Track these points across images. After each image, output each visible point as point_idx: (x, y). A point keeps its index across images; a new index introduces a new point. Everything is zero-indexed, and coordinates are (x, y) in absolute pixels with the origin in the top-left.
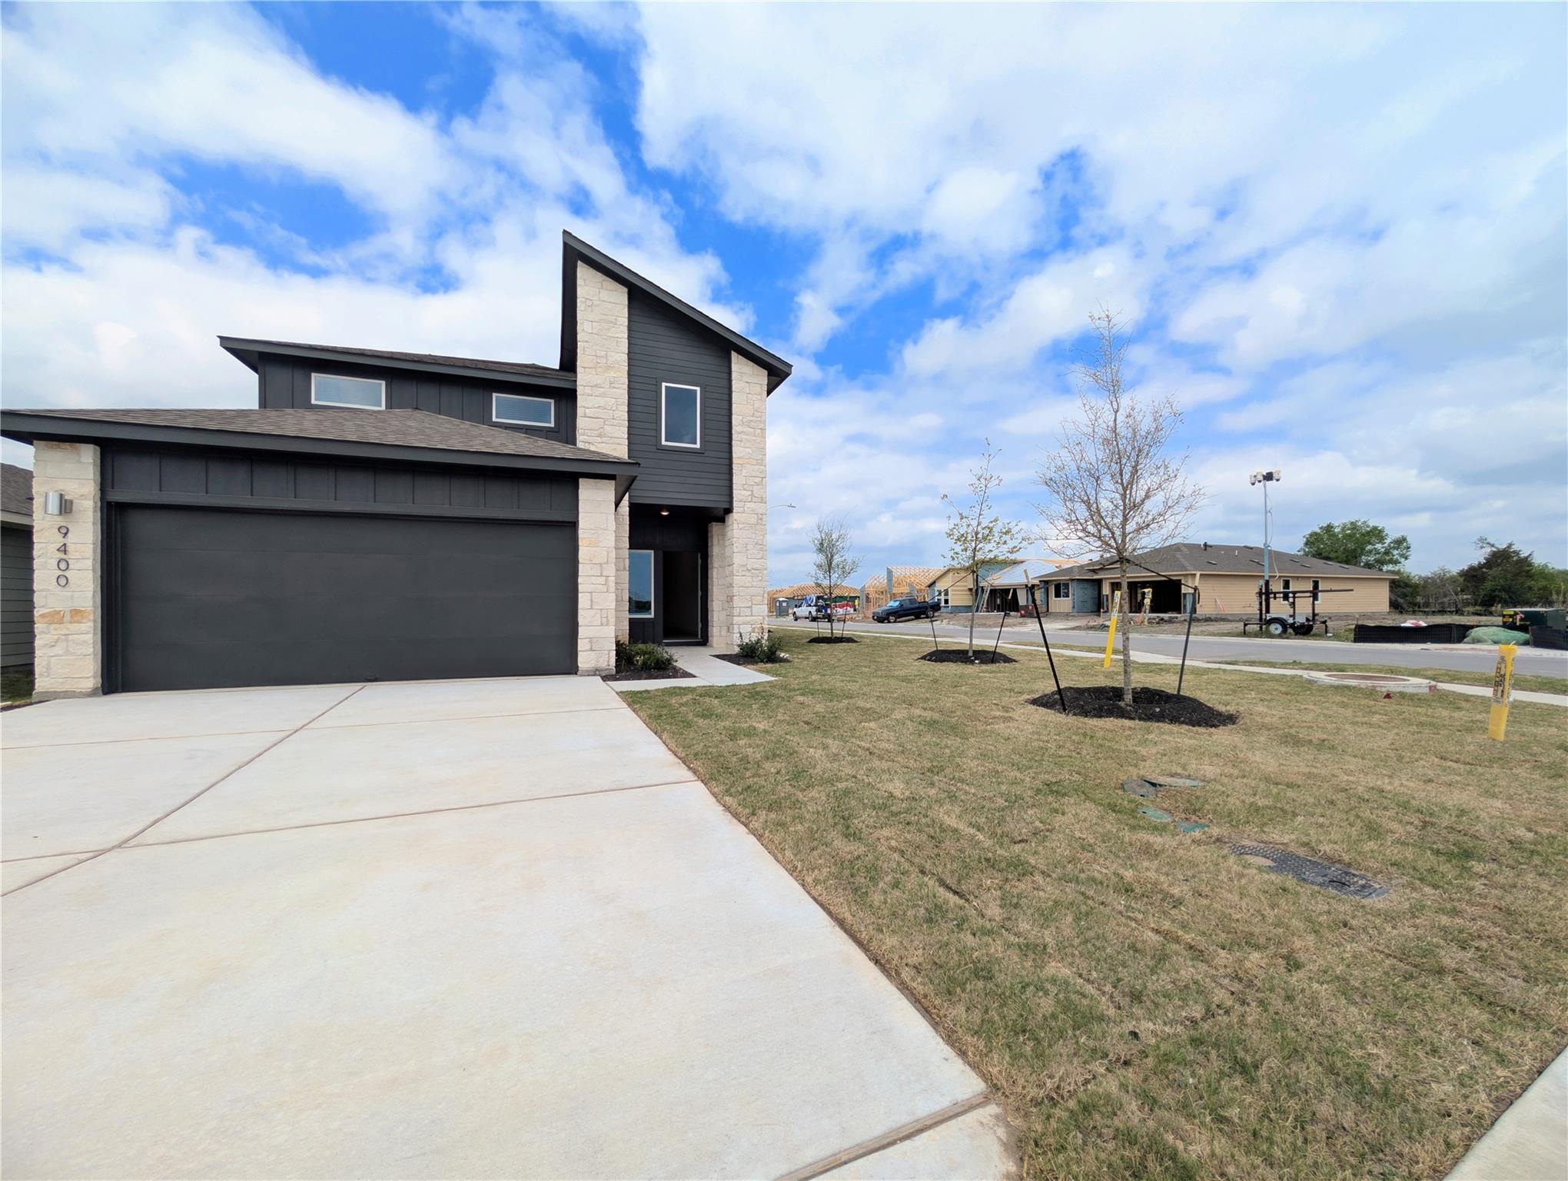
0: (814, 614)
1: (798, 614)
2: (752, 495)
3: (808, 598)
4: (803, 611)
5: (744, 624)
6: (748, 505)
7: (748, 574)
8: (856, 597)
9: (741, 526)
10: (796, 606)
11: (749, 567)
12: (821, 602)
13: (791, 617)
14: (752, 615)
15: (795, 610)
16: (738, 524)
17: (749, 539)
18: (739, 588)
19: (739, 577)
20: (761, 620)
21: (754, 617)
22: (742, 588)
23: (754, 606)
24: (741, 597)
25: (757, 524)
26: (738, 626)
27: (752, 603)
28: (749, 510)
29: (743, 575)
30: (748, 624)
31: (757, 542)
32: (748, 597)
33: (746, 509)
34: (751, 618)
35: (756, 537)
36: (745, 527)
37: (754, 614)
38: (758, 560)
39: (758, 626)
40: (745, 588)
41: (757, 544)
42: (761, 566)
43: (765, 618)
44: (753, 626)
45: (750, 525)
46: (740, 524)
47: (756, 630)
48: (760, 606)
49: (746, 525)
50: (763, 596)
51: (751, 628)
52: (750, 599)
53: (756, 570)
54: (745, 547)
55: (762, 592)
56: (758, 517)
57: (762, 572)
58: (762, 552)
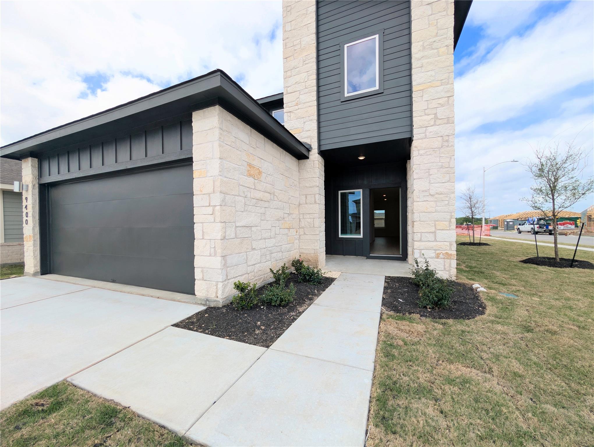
0: (536, 229)
1: (521, 229)
2: (436, 118)
3: (530, 219)
4: (527, 227)
5: (426, 249)
6: (430, 129)
7: (430, 198)
8: (578, 218)
9: (421, 152)
10: (520, 225)
11: (432, 192)
12: (542, 222)
13: (516, 231)
14: (435, 240)
15: (519, 227)
16: (419, 150)
17: (432, 164)
18: (420, 214)
19: (420, 203)
20: (448, 246)
21: (438, 243)
22: (424, 214)
23: (438, 231)
24: (422, 223)
25: (442, 147)
26: (418, 251)
27: (435, 228)
28: (431, 134)
29: (424, 201)
30: (430, 250)
31: (442, 166)
32: (430, 222)
33: (427, 134)
34: (435, 243)
35: (440, 161)
36: (427, 152)
37: (438, 240)
38: (443, 184)
39: (444, 252)
40: (426, 214)
41: (442, 167)
42: (448, 190)
43: (452, 244)
44: (438, 252)
45: (433, 150)
46: (421, 150)
47: (441, 256)
48: (447, 231)
49: (431, 149)
50: (450, 221)
51: (435, 254)
52: (433, 225)
53: (441, 194)
54: (427, 172)
55: (449, 217)
56: (443, 139)
57: (448, 195)
58: (448, 175)
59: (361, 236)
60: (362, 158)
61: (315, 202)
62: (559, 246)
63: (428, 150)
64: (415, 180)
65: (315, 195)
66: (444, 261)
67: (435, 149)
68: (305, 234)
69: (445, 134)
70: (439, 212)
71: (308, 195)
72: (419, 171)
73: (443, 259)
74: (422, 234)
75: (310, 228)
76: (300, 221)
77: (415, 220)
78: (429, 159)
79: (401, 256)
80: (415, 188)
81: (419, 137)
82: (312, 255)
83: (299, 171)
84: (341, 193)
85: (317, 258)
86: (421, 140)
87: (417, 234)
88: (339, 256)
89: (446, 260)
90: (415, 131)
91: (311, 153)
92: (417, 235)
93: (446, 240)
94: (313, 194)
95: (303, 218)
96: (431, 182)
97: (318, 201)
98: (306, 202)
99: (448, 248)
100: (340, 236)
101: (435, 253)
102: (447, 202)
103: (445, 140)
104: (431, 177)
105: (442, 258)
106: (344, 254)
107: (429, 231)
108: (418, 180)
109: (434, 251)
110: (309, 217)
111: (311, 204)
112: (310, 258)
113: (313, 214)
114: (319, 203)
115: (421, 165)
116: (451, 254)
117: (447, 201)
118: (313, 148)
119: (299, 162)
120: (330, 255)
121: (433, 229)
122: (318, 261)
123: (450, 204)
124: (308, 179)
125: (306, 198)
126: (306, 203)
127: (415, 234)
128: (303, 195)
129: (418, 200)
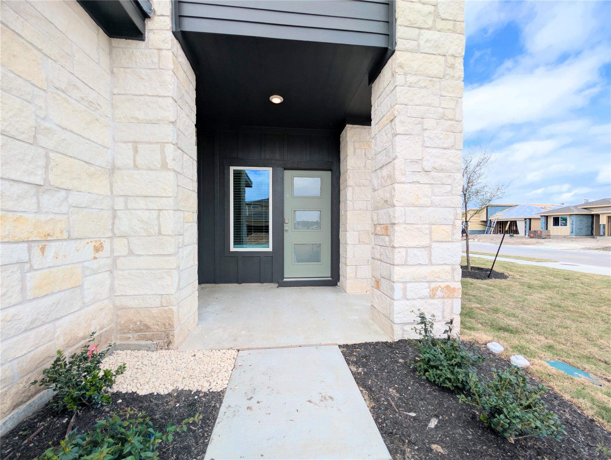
2: (436, 14)
5: (415, 280)
6: (426, 34)
7: (424, 179)
9: (411, 79)
11: (427, 165)
14: (430, 263)
16: (405, 74)
17: (428, 108)
18: (406, 208)
19: (406, 186)
20: (450, 273)
21: (435, 267)
22: (412, 209)
23: (434, 245)
24: (409, 227)
25: (444, 76)
26: (401, 285)
27: (431, 238)
28: (428, 45)
29: (413, 182)
30: (422, 281)
31: (444, 114)
32: (423, 226)
33: (422, 43)
34: (429, 269)
35: (440, 104)
36: (420, 80)
37: (434, 261)
38: (444, 151)
39: (443, 285)
40: (417, 209)
41: (443, 117)
42: (451, 164)
43: (456, 269)
44: (433, 285)
45: (430, 79)
46: (410, 75)
47: (439, 293)
48: (448, 244)
49: (426, 76)
50: (454, 225)
51: (428, 290)
52: (427, 232)
53: (442, 170)
54: (419, 123)
55: (452, 217)
56: (446, 61)
57: (452, 174)
58: (452, 134)
59: (270, 249)
60: (276, 100)
61: (164, 166)
62: (470, 255)
63: (422, 78)
64: (399, 136)
65: (163, 144)
66: (444, 303)
67: (434, 79)
68: (131, 253)
69: (450, 52)
70: (437, 206)
71: (141, 143)
72: (407, 118)
73: (441, 300)
74: (409, 250)
75: (149, 236)
76: (114, 217)
77: (396, 222)
78: (423, 96)
79: (330, 279)
80: (397, 154)
81: (408, 46)
82: (154, 311)
83: (112, 72)
84: (234, 171)
85: (169, 318)
86: (409, 54)
87: (400, 250)
88: (230, 285)
89: (446, 300)
90: (400, 32)
91: (149, 24)
92: (399, 252)
93: (446, 262)
94: (158, 143)
95: (127, 208)
96: (425, 145)
97: (171, 164)
98: (134, 161)
99: (450, 277)
100: (233, 248)
101: (429, 287)
102: (449, 188)
103: (450, 63)
104: (426, 133)
105: (439, 298)
106: (239, 280)
107: (421, 245)
108: (403, 137)
109: (426, 285)
110: (145, 207)
111: (151, 169)
112: (148, 321)
113: (156, 199)
114: (174, 171)
115: (409, 107)
116: (454, 289)
117: (450, 186)
118: (158, 13)
119: (110, 44)
120: (213, 285)
121: (426, 241)
122: (171, 326)
123: (454, 192)
124: (141, 98)
125: (136, 151)
126: (136, 167)
127: (397, 250)
128: (125, 142)
129: (403, 179)
